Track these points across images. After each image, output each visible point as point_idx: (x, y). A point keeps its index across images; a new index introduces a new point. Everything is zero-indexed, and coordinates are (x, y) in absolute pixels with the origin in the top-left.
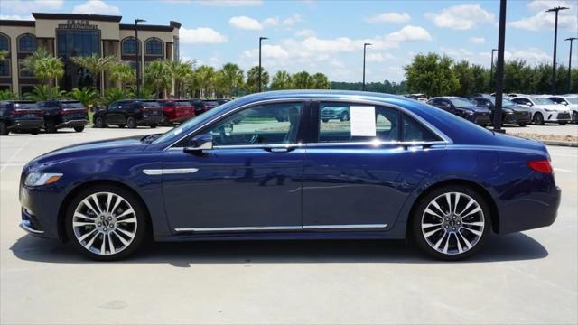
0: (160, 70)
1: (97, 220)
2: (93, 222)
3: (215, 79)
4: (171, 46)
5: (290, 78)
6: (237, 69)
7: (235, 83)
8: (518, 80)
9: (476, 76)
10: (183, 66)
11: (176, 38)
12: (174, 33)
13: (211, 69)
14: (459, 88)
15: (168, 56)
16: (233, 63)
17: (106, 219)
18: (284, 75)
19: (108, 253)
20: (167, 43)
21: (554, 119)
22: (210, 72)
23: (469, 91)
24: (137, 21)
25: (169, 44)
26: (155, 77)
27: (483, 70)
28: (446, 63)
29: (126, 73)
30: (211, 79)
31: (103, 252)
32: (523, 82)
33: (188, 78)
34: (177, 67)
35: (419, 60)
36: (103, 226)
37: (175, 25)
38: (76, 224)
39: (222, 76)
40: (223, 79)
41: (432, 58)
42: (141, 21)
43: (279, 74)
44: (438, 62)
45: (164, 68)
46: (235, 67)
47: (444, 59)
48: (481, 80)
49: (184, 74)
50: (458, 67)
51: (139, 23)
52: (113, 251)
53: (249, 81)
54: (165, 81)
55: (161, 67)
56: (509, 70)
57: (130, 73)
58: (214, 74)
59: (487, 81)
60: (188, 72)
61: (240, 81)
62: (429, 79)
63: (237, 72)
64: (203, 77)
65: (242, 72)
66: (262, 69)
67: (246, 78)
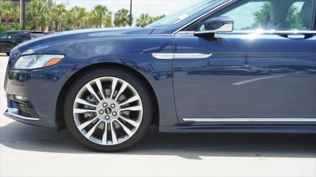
0: (39, 8)
1: (99, 107)
2: (95, 109)
3: (87, 18)
5: (151, 20)
6: (107, 10)
10: (59, 6)
13: (83, 10)
17: (109, 106)
18: (147, 16)
19: (110, 143)
22: (82, 12)
26: (34, 15)
29: (9, 9)
30: (84, 18)
31: (104, 142)
33: (63, 16)
34: (53, 8)
36: (105, 114)
38: (76, 111)
39: (93, 16)
40: (95, 19)
43: (143, 17)
45: (42, 7)
46: (105, 9)
49: (60, 13)
52: (115, 141)
53: (115, 21)
54: (43, 18)
55: (40, 5)
57: (12, 10)
58: (87, 14)
60: (64, 11)
63: (107, 13)
64: (76, 16)
65: (110, 13)
66: (127, 12)
67: (113, 19)
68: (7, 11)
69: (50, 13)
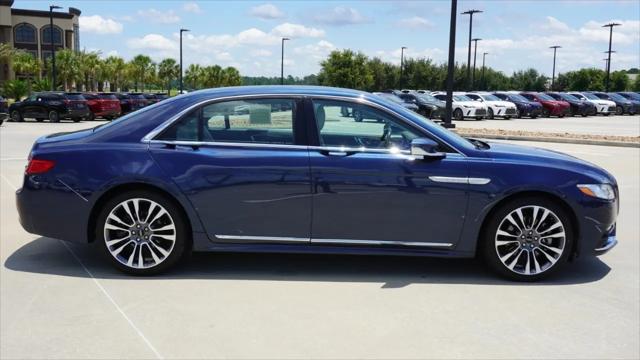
0: (67, 60)
3: (127, 71)
4: (71, 35)
5: (203, 71)
6: (150, 61)
7: (147, 74)
8: (425, 78)
9: (387, 73)
11: (76, 26)
12: (73, 20)
13: (120, 61)
14: (373, 84)
15: (68, 45)
16: (145, 55)
18: (197, 67)
20: (67, 31)
21: (472, 114)
22: (120, 64)
23: (381, 88)
24: (52, 8)
25: (69, 32)
26: (61, 67)
27: (394, 67)
28: (361, 60)
29: (29, 62)
30: (122, 71)
32: (430, 79)
33: (96, 69)
35: (335, 56)
37: (75, 13)
39: (133, 69)
40: (135, 72)
41: (348, 54)
42: (57, 7)
43: (192, 67)
44: (353, 58)
45: (71, 58)
46: (147, 60)
47: (359, 55)
48: (392, 78)
49: (92, 66)
50: (370, 64)
51: (54, 10)
53: (160, 73)
54: (72, 71)
55: (68, 56)
56: (418, 67)
57: (34, 63)
58: (126, 65)
59: (397, 77)
60: (97, 62)
61: (153, 74)
62: (345, 75)
63: (150, 64)
64: (113, 69)
65: (154, 64)
66: (174, 62)
67: (157, 71)
68: (27, 65)
69: (81, 65)
